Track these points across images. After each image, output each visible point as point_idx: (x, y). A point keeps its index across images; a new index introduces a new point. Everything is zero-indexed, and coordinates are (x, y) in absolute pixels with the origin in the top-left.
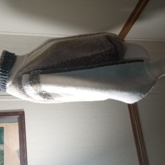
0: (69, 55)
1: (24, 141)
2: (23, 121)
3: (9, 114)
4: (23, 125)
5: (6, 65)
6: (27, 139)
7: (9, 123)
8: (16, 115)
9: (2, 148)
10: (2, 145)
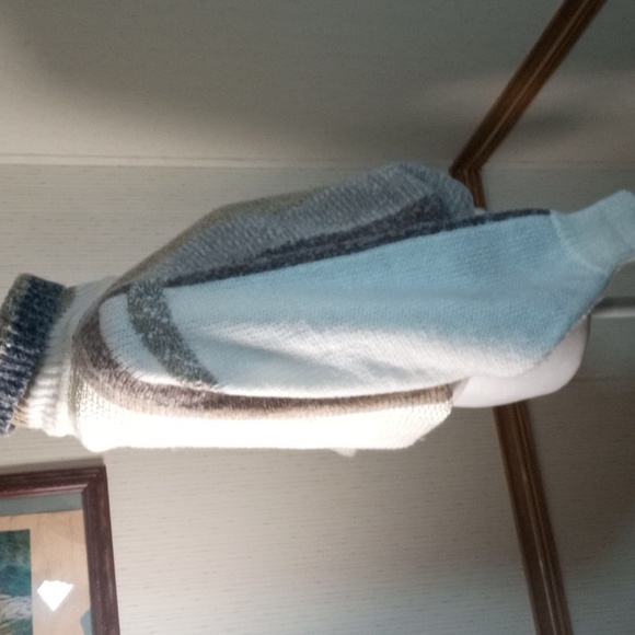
0: (270, 232)
1: (106, 581)
2: (102, 504)
3: (46, 477)
4: (103, 518)
5: (36, 307)
6: (117, 573)
7: (49, 512)
8: (74, 482)
9: (24, 610)
10: (26, 598)
